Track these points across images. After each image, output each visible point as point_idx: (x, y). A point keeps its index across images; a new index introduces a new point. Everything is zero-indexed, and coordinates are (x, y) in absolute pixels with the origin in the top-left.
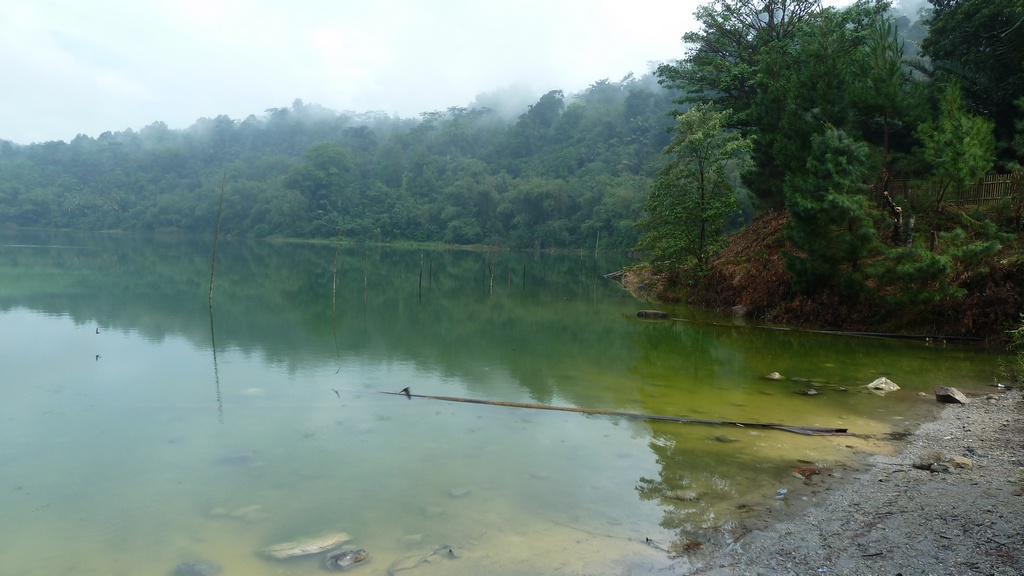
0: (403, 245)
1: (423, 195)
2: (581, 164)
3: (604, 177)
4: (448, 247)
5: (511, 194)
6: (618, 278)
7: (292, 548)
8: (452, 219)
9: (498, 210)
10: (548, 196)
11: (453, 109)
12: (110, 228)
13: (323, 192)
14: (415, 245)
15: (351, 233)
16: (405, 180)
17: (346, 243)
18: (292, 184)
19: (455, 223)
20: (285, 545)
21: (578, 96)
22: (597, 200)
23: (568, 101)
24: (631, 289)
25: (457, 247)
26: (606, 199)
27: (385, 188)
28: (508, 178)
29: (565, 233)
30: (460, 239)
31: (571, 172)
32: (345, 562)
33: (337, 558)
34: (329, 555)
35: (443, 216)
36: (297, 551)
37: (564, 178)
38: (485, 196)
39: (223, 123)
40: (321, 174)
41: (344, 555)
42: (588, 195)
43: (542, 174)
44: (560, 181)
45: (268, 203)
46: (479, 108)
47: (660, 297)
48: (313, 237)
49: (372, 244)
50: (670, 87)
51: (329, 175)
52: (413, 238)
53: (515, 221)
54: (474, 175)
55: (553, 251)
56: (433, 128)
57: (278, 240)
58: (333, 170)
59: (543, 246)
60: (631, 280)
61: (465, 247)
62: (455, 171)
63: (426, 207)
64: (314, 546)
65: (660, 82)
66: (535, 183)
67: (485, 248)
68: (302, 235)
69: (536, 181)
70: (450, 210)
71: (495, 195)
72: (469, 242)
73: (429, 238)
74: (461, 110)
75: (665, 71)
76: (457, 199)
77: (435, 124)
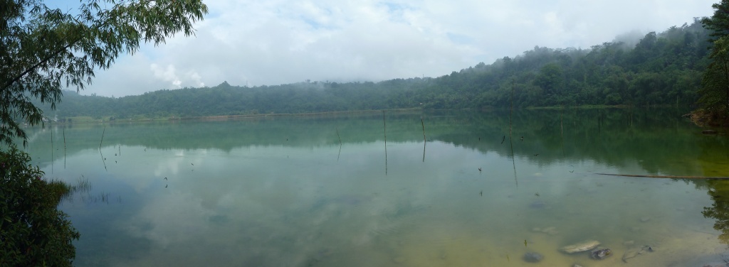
0: (586, 107)
1: (594, 84)
2: (666, 65)
3: (677, 71)
4: (607, 106)
5: (634, 80)
6: (689, 117)
7: (575, 248)
8: (608, 94)
9: (629, 88)
10: (651, 80)
11: (606, 43)
12: (465, 107)
13: (550, 85)
14: (592, 107)
15: (562, 103)
16: (585, 77)
17: (560, 107)
18: (536, 83)
19: (609, 95)
20: (571, 247)
21: (663, 34)
22: (674, 82)
23: (657, 37)
24: (695, 121)
25: (610, 106)
26: (678, 81)
27: (577, 82)
28: (633, 73)
29: (660, 98)
30: (612, 103)
31: (662, 69)
32: (601, 255)
33: (597, 253)
34: (593, 251)
35: (604, 92)
36: (577, 250)
37: (658, 72)
38: (622, 82)
39: (507, 59)
40: (549, 78)
41: (600, 251)
42: (670, 79)
43: (648, 71)
44: (656, 73)
45: (527, 92)
46: (617, 42)
47: (710, 124)
48: (547, 106)
49: (573, 107)
50: (708, 28)
51: (552, 78)
52: (591, 103)
53: (637, 93)
54: (617, 73)
55: (655, 106)
56: (597, 53)
57: (532, 108)
58: (554, 75)
59: (650, 104)
60: (695, 117)
61: (614, 106)
62: (608, 72)
63: (596, 89)
64: (585, 248)
65: (703, 26)
66: (645, 75)
67: (624, 106)
68: (541, 105)
69: (646, 74)
70: (607, 89)
71: (627, 81)
72: (616, 104)
73: (598, 103)
74: (609, 44)
75: (706, 21)
76: (610, 84)
77: (598, 51)
